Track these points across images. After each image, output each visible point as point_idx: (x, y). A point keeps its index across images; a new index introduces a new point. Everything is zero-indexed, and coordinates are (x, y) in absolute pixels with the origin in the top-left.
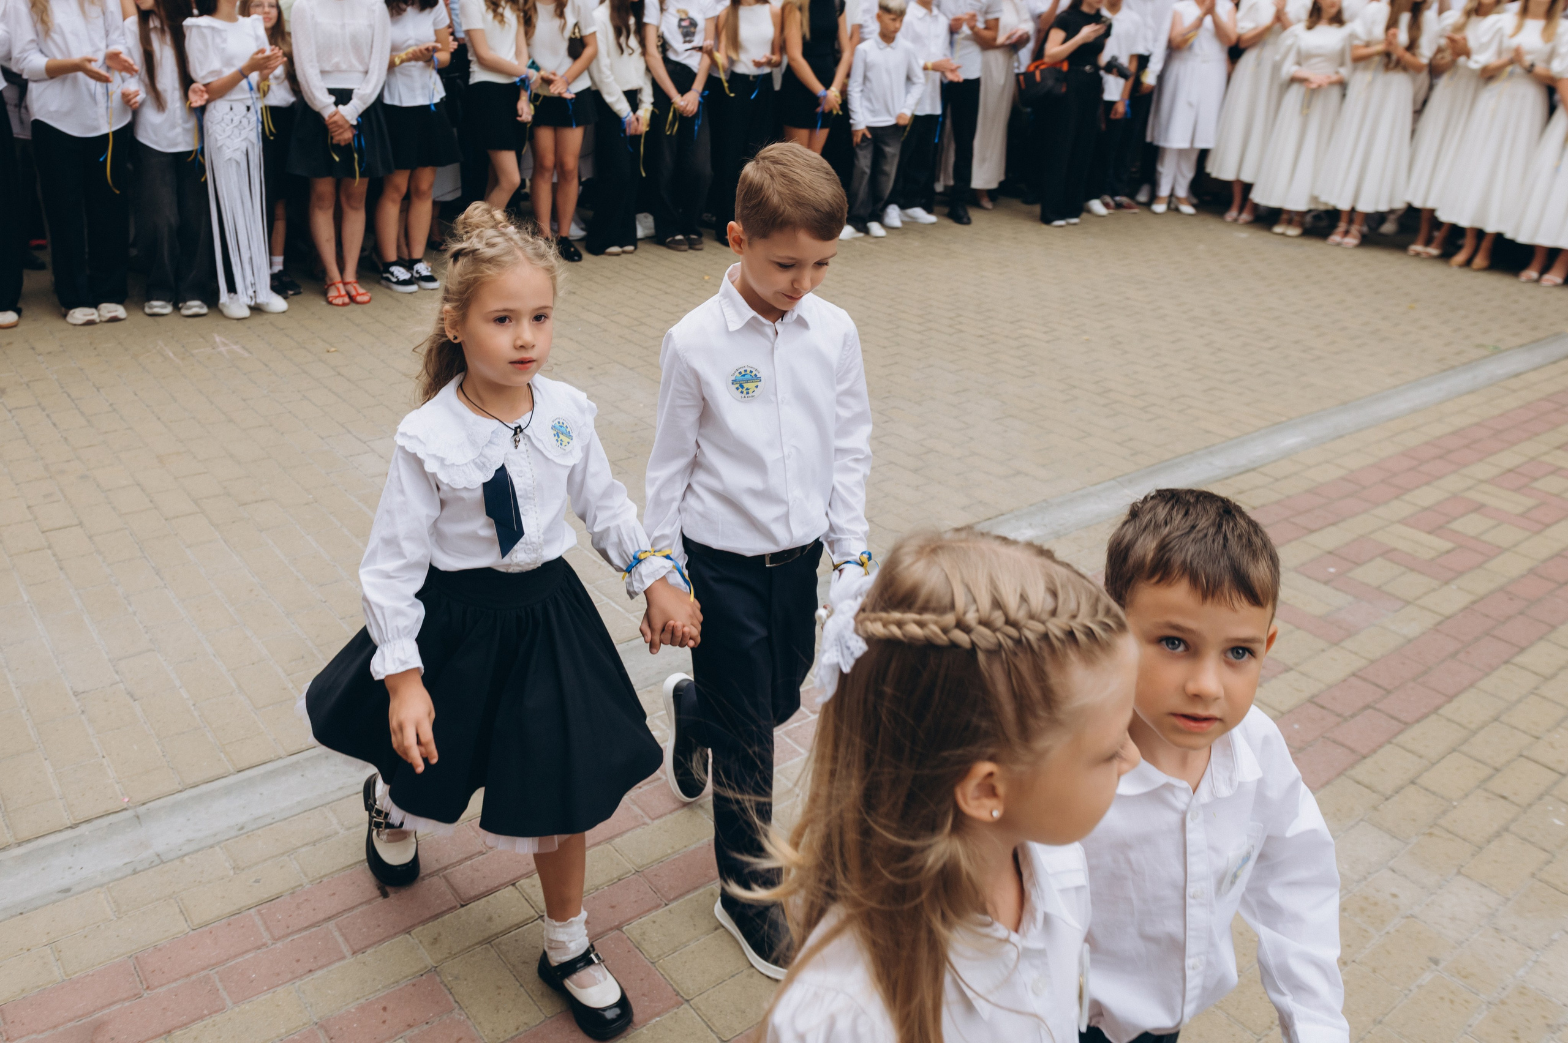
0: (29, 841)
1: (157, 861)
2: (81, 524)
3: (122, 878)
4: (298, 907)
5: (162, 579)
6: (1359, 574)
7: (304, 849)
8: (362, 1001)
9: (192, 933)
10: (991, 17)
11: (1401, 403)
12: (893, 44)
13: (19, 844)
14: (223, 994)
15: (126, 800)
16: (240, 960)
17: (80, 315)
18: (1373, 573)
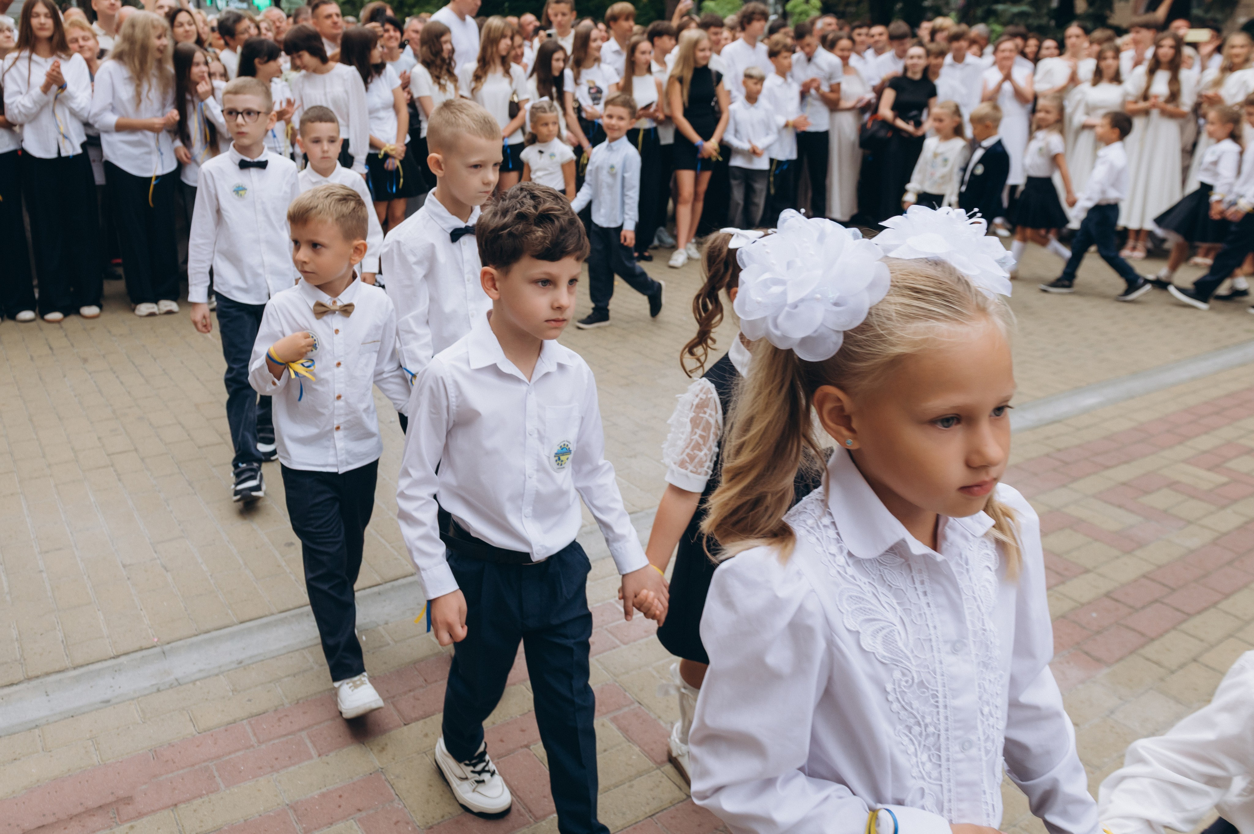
0: (82, 666)
1: (176, 683)
2: (136, 450)
3: (148, 695)
4: (279, 720)
5: (193, 488)
6: (1147, 500)
7: (286, 679)
8: (324, 790)
9: (198, 735)
10: (834, 82)
11: (1183, 373)
12: (756, 105)
13: (75, 668)
14: (218, 780)
15: (156, 640)
16: (233, 756)
17: (144, 308)
18: (1160, 500)
